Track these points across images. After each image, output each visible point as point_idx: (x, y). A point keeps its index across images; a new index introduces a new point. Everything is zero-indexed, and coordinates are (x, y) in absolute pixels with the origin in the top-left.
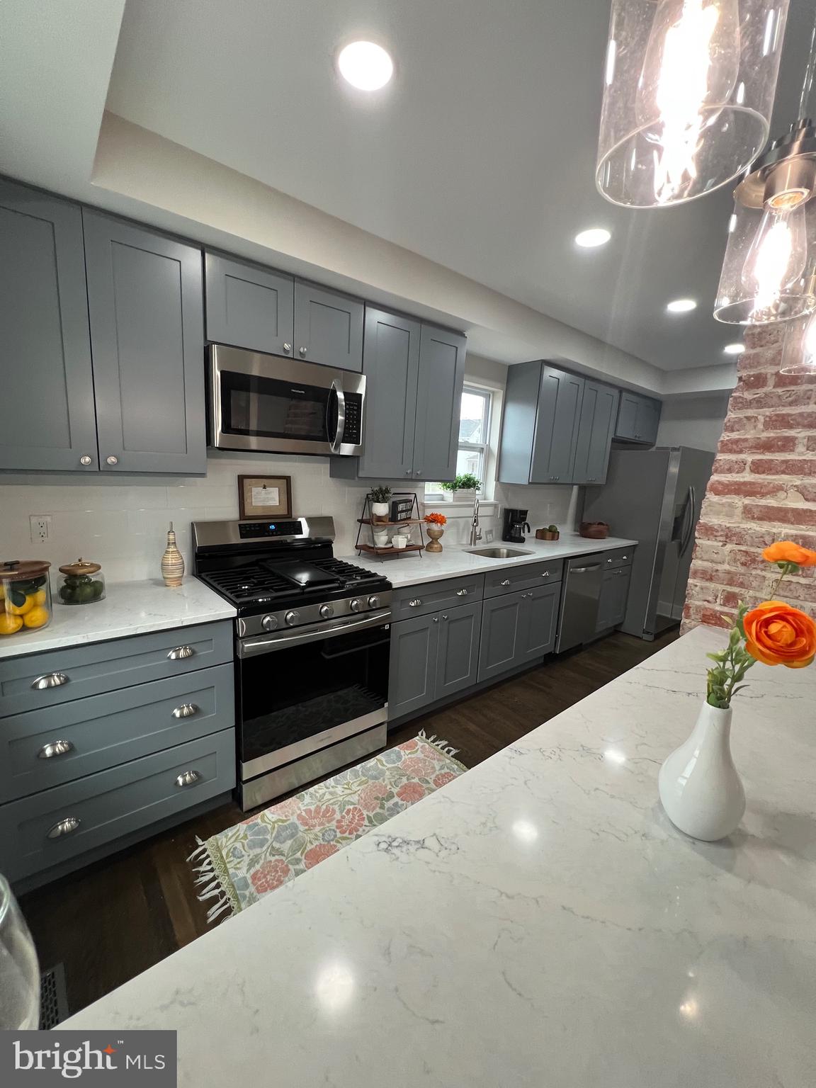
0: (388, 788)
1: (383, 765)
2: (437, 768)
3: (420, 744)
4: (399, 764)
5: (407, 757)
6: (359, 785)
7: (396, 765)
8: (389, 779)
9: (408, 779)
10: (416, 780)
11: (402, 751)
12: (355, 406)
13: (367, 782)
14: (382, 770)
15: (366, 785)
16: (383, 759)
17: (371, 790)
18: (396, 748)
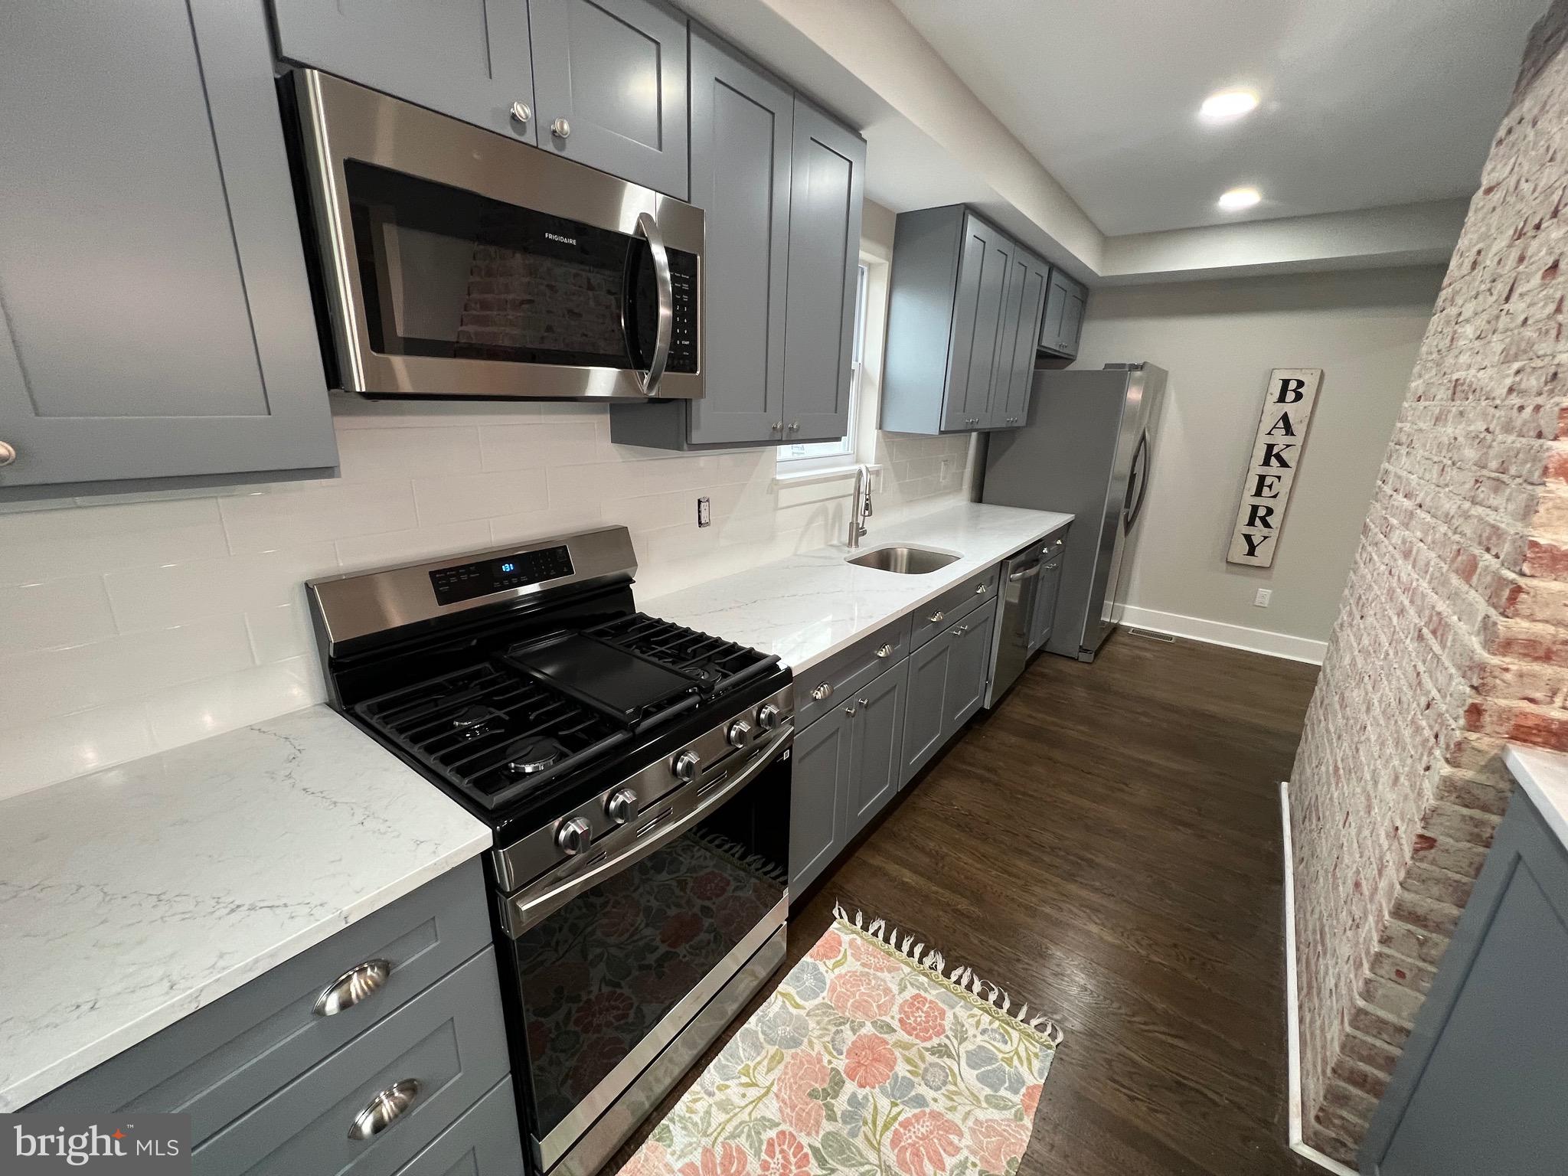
0: (825, 1062)
1: (797, 1006)
2: (895, 989)
3: (846, 938)
4: (824, 996)
5: (833, 976)
6: (769, 1070)
7: (819, 1000)
8: (820, 1037)
9: (854, 1031)
10: (868, 1029)
11: (817, 962)
12: (686, 281)
13: (782, 1059)
14: (798, 1017)
15: (781, 1066)
16: (793, 991)
17: (795, 1075)
18: (807, 959)
